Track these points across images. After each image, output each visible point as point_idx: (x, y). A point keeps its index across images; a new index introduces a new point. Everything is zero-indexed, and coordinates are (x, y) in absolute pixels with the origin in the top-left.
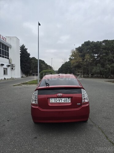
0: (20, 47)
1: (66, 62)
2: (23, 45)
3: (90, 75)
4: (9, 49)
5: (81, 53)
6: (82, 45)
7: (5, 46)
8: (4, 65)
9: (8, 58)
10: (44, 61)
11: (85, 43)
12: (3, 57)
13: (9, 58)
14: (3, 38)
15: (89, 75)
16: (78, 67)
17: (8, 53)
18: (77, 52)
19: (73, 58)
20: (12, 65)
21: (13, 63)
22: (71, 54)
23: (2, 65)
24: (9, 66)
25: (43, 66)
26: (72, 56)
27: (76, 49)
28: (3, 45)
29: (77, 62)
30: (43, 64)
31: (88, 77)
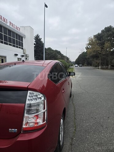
0: (35, 37)
1: (83, 53)
2: (37, 35)
3: (110, 66)
4: (23, 39)
5: (101, 41)
6: (102, 31)
7: (19, 36)
8: (18, 55)
9: (22, 49)
10: (60, 52)
11: (106, 28)
12: (17, 47)
13: (24, 48)
14: (16, 28)
15: (108, 66)
16: (96, 56)
17: (22, 43)
18: (95, 40)
19: (90, 46)
20: (26, 55)
21: (27, 53)
22: (88, 42)
23: (16, 55)
24: (23, 56)
25: (58, 57)
26: (89, 44)
27: (94, 36)
28: (17, 34)
29: (94, 51)
30: (59, 55)
31: (107, 69)
